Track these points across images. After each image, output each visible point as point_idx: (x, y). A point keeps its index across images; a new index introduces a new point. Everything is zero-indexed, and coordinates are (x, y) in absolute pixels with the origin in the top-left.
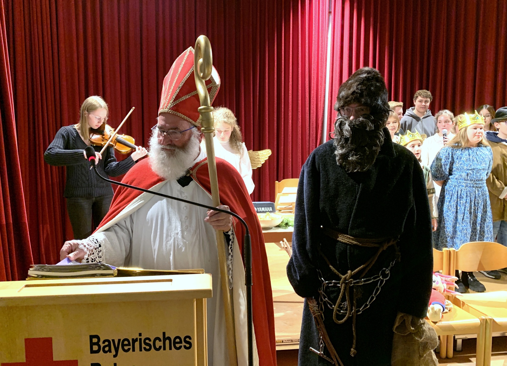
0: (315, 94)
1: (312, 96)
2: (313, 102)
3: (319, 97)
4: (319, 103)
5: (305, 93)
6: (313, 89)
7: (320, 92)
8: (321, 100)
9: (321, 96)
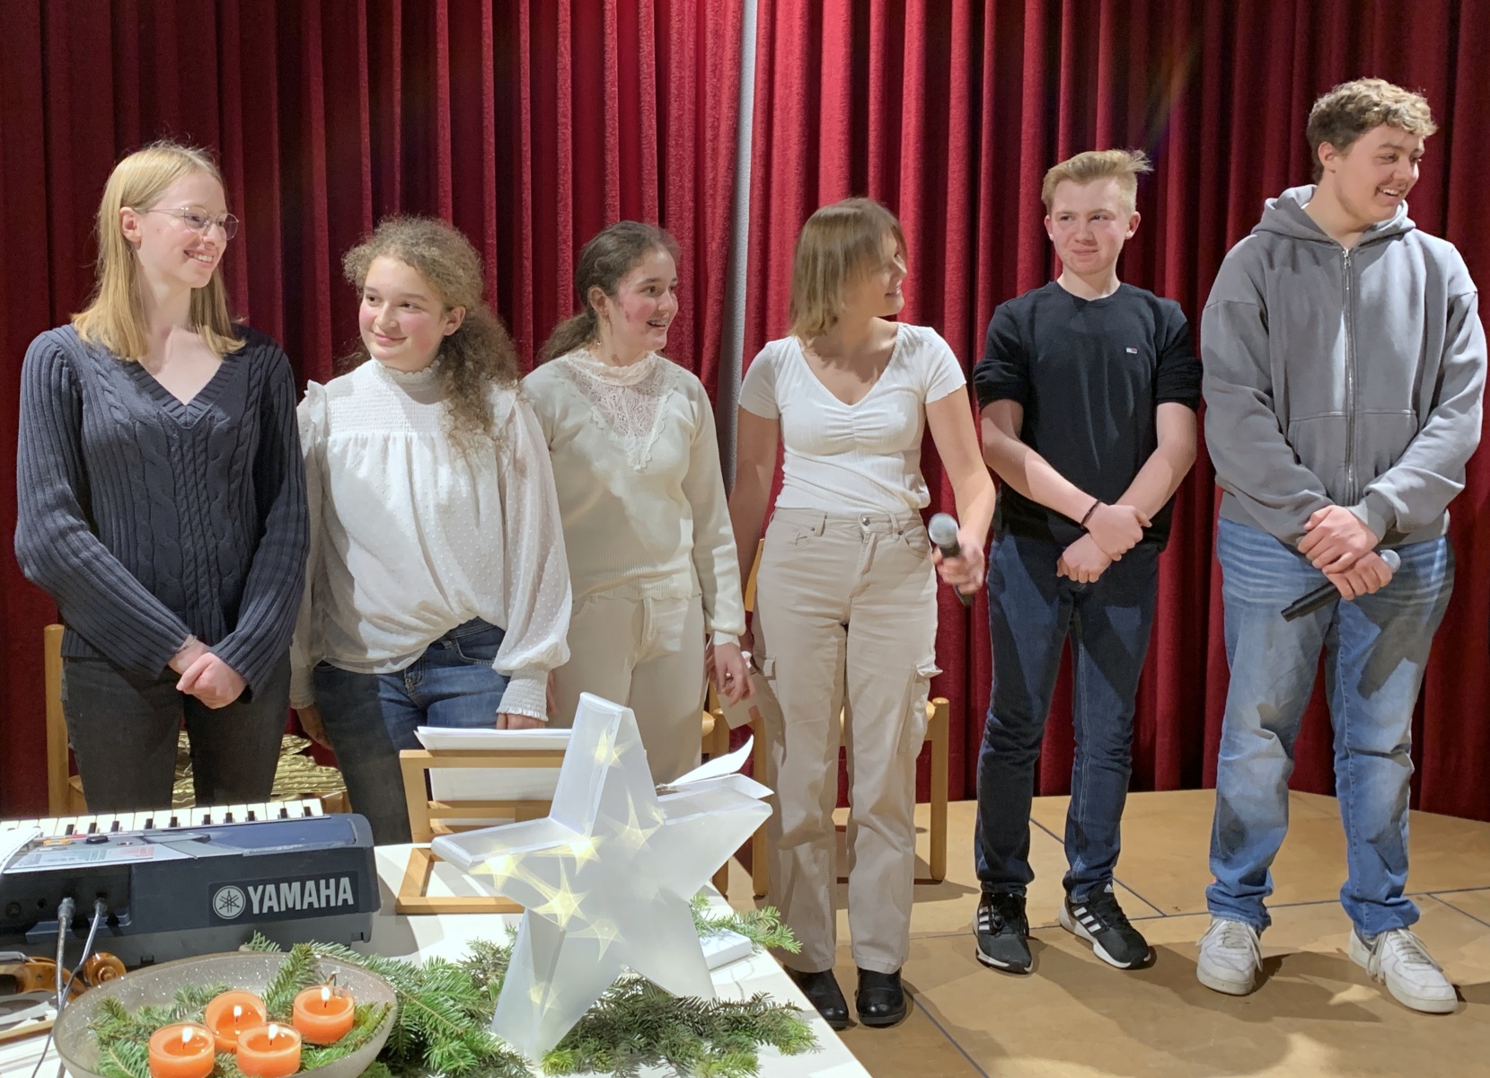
0: (688, 118)
1: (673, 128)
2: (680, 159)
3: (709, 134)
4: (709, 164)
5: (638, 112)
6: (680, 96)
7: (714, 108)
8: (715, 150)
9: (716, 128)
